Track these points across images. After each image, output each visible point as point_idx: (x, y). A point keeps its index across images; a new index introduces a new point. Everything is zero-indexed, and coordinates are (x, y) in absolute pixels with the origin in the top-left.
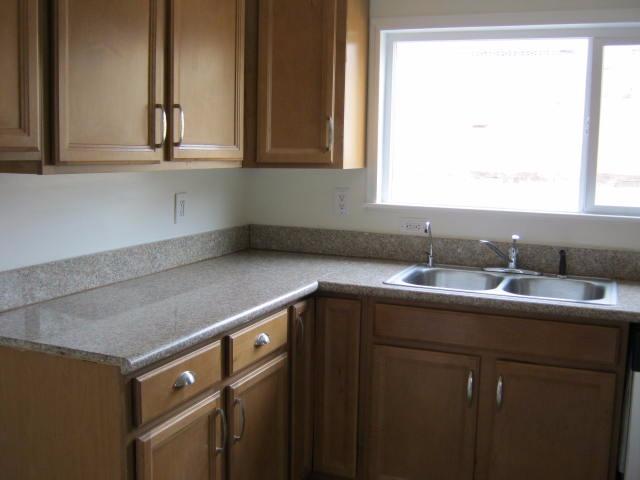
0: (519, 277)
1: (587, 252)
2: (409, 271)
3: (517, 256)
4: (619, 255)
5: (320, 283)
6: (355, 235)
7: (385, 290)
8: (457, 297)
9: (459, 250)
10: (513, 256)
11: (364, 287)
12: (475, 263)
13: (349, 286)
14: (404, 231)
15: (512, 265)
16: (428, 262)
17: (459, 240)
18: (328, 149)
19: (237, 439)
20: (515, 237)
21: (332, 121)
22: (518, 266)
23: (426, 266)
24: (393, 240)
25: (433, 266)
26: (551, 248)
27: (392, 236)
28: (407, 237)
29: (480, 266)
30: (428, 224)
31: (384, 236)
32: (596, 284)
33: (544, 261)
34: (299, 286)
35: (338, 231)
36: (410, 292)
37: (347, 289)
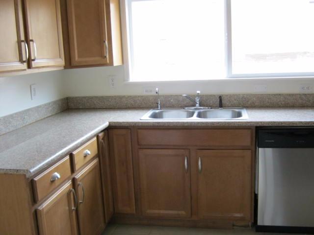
0: (202, 110)
1: (231, 96)
2: (150, 112)
3: (199, 101)
4: (245, 96)
5: (110, 123)
6: (121, 98)
7: (142, 123)
8: (176, 123)
9: (172, 101)
10: (197, 100)
11: (131, 122)
12: (180, 106)
13: (124, 122)
14: (145, 94)
15: (198, 105)
16: (158, 107)
17: (171, 95)
18: (106, 57)
19: (81, 203)
20: (198, 92)
21: (106, 42)
22: (200, 105)
23: (158, 109)
24: (139, 98)
25: (161, 109)
26: (214, 96)
27: (139, 96)
28: (147, 97)
29: (182, 107)
30: (157, 89)
31: (135, 97)
32: (237, 110)
33: (211, 102)
34: (100, 125)
35: (112, 97)
36: (154, 122)
37: (123, 124)
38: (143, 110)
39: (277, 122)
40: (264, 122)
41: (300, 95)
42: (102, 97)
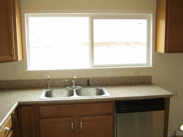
0: (78, 89)
1: (94, 79)
2: (44, 92)
3: (75, 83)
4: (103, 78)
5: (19, 103)
6: (21, 81)
7: (42, 101)
9: (57, 82)
11: (34, 102)
12: (62, 86)
13: (29, 102)
14: (38, 78)
15: (74, 85)
16: (48, 87)
17: (56, 79)
18: (13, 55)
20: (75, 77)
22: (76, 85)
23: (48, 89)
24: (35, 81)
25: (50, 89)
26: (84, 79)
27: (34, 80)
28: (40, 80)
29: (64, 86)
31: (31, 80)
32: (100, 88)
33: (82, 83)
34: (13, 106)
35: (15, 80)
37: (29, 103)
38: (38, 89)
39: (128, 97)
40: (120, 98)
41: (134, 77)
42: (8, 81)
